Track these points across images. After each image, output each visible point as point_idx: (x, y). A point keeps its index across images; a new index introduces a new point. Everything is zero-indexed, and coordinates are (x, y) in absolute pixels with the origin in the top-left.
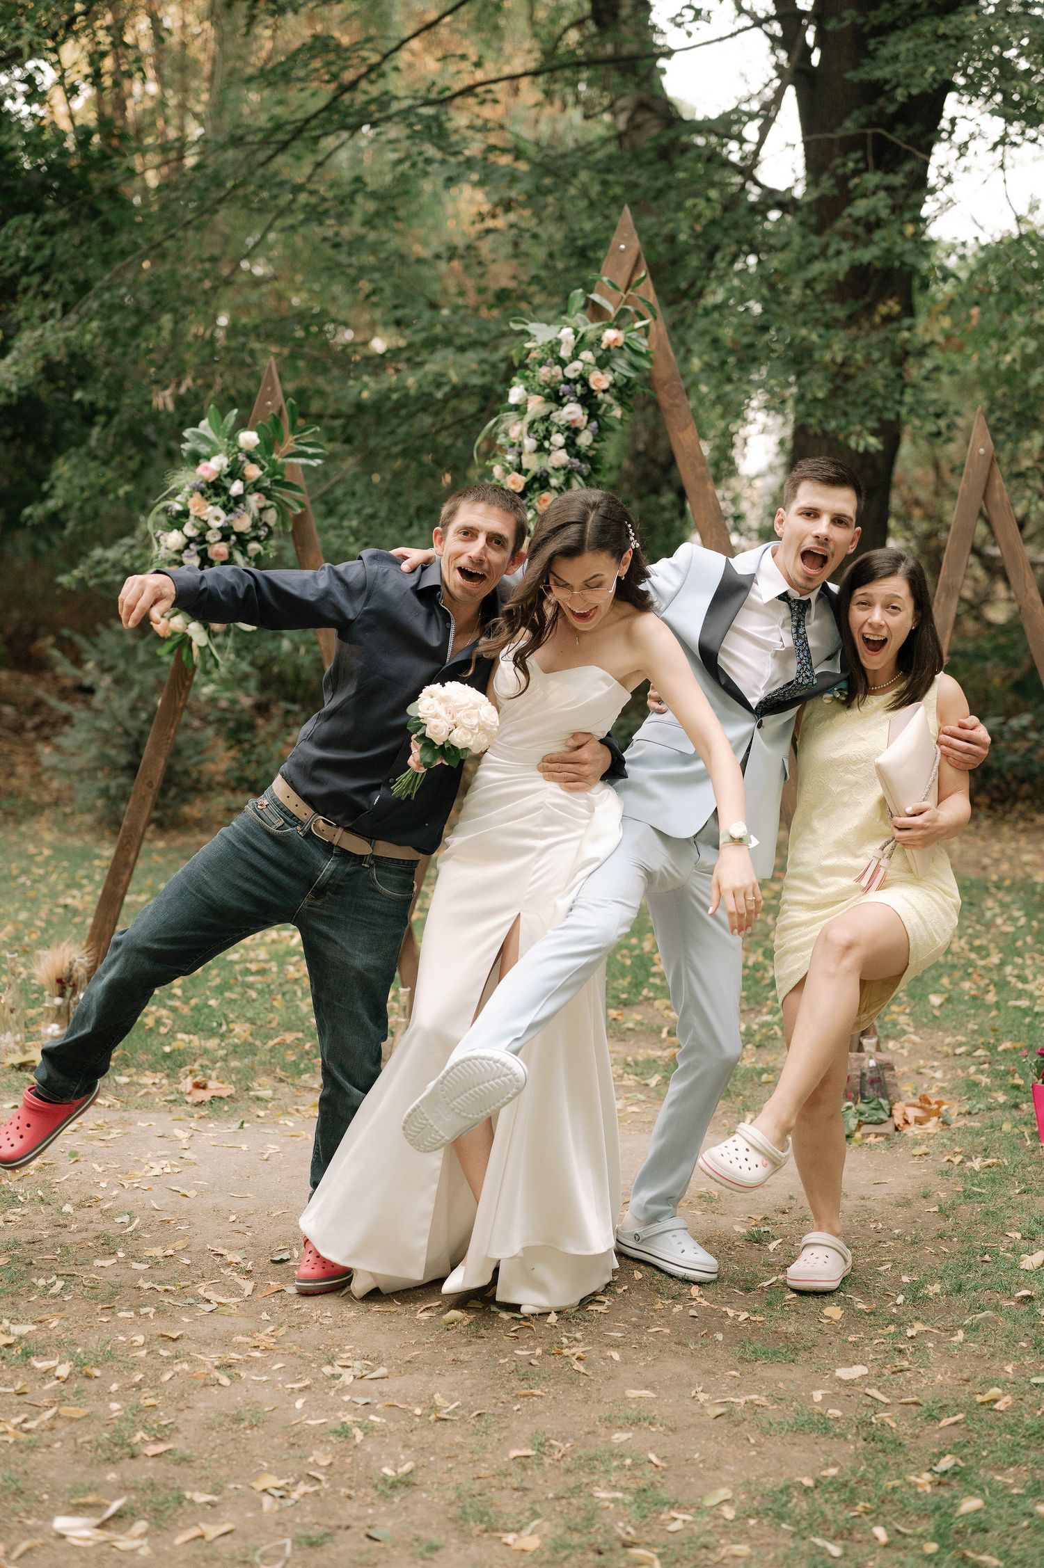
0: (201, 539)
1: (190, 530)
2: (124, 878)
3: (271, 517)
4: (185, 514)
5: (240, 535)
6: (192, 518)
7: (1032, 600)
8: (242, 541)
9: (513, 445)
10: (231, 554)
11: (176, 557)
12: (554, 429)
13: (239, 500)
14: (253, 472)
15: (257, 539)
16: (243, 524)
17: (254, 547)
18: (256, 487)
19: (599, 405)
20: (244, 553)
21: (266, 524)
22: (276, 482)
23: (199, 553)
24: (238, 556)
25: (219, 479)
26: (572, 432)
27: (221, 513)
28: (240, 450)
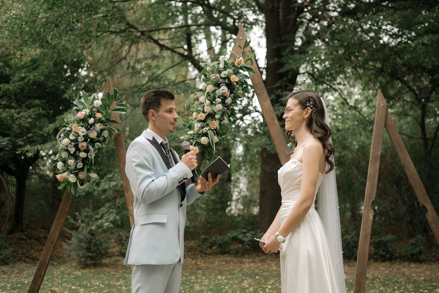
0: (76, 141)
1: (72, 137)
2: (39, 282)
3: (106, 134)
4: (70, 131)
5: (92, 139)
6: (73, 132)
7: (408, 162)
8: (92, 142)
9: (201, 103)
10: (88, 147)
11: (66, 148)
12: (217, 96)
13: (92, 125)
14: (99, 115)
15: (99, 141)
16: (93, 135)
17: (97, 145)
18: (100, 121)
19: (234, 89)
20: (93, 147)
21: (103, 136)
22: (108, 119)
23: (75, 146)
24: (91, 147)
25: (85, 117)
26: (224, 98)
27: (85, 130)
28: (94, 107)
